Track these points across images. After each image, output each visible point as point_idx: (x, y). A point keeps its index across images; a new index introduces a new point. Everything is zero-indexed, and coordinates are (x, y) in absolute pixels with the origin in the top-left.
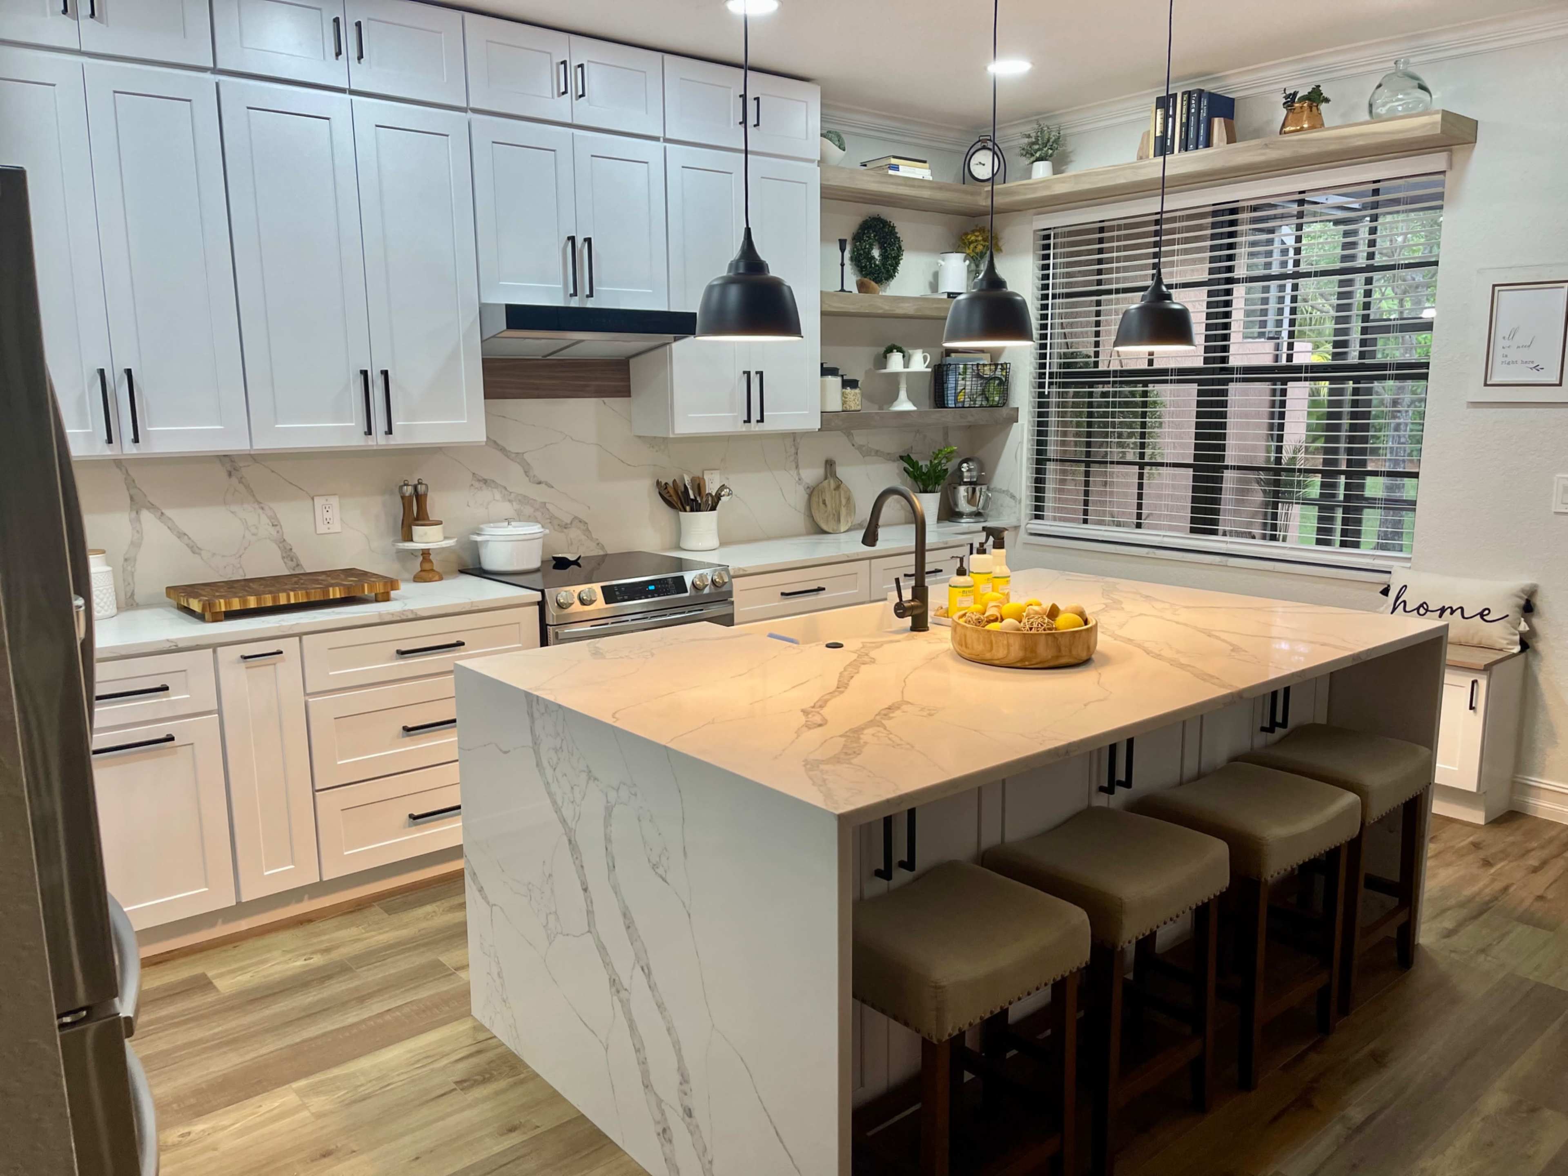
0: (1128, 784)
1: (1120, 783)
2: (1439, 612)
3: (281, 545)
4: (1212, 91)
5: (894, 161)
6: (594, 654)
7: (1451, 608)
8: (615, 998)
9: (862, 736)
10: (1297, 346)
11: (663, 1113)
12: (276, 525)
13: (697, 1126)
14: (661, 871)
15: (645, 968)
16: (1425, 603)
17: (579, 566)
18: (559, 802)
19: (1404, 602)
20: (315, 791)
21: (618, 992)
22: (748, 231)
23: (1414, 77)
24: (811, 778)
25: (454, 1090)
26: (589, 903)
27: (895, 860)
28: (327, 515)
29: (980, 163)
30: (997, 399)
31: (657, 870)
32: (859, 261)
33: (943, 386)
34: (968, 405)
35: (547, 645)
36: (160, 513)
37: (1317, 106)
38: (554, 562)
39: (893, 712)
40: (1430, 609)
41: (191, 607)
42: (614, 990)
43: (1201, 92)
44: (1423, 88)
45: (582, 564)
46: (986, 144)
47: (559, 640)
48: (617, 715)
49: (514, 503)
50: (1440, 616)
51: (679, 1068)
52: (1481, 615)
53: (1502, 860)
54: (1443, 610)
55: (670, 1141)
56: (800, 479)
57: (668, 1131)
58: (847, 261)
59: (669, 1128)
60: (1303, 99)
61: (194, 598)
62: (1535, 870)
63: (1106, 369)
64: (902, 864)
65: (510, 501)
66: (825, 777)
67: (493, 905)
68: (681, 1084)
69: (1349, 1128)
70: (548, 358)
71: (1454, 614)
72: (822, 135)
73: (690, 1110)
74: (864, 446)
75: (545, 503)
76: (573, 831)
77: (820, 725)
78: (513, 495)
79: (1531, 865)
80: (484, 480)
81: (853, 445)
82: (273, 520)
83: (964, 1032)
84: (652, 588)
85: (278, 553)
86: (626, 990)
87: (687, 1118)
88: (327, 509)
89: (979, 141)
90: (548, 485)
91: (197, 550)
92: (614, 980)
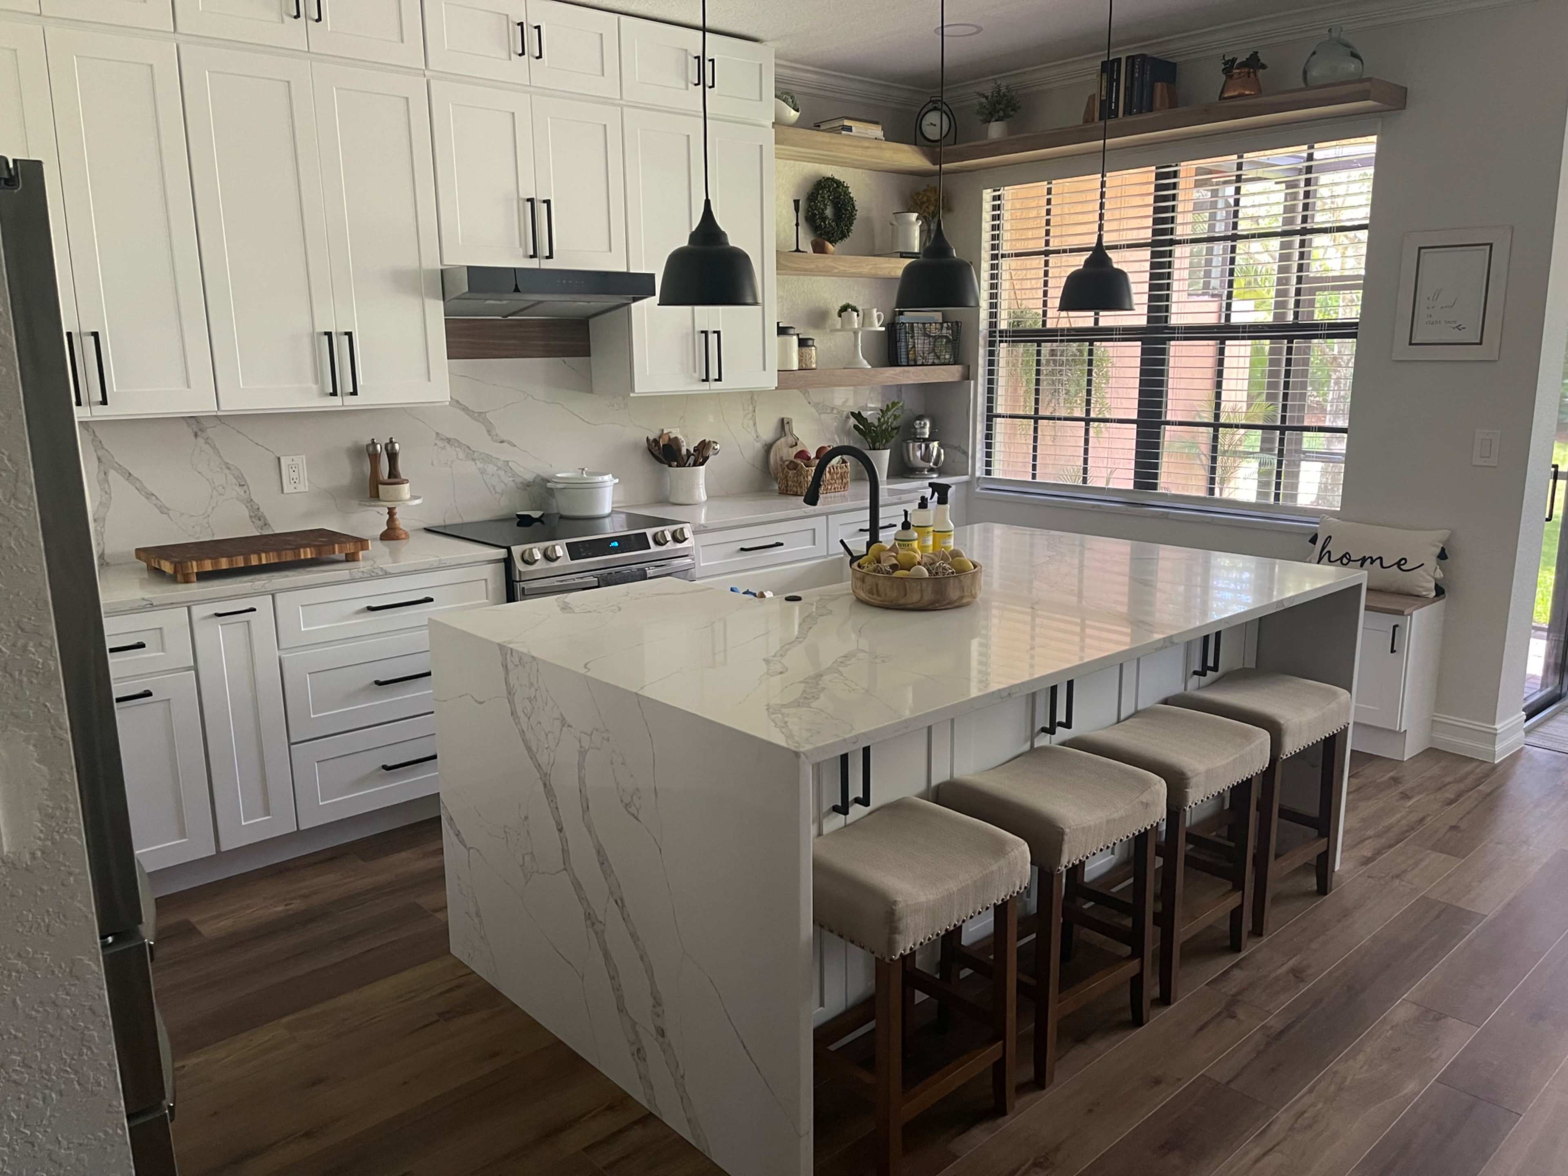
0: (1068, 725)
1: (1061, 724)
2: (1360, 562)
3: (248, 505)
4: (1155, 56)
5: (847, 123)
6: (563, 608)
7: (1371, 558)
8: (590, 930)
9: (820, 682)
10: (1235, 306)
11: (636, 1034)
12: (244, 485)
13: (670, 1045)
14: (633, 810)
15: (619, 902)
16: (1347, 553)
17: (542, 522)
18: (534, 749)
19: (1329, 552)
20: (290, 744)
21: (593, 924)
22: (707, 202)
23: (1347, 45)
24: (773, 721)
25: (437, 1021)
26: (564, 843)
27: (851, 798)
28: (294, 475)
29: (932, 124)
30: (947, 356)
31: (629, 809)
32: (814, 221)
33: (896, 344)
34: (920, 363)
35: (514, 601)
36: (128, 474)
37: (1255, 72)
38: (518, 520)
39: (849, 660)
40: (1352, 559)
41: (163, 569)
42: (589, 922)
43: (1143, 56)
44: (1355, 55)
45: (545, 522)
46: (936, 105)
47: (527, 595)
48: (588, 666)
49: (478, 462)
50: (1362, 565)
51: (652, 993)
52: (1399, 564)
53: (1419, 793)
54: (1364, 560)
55: (645, 1060)
56: (757, 437)
57: (642, 1051)
58: (802, 221)
59: (643, 1048)
60: (1242, 65)
61: (166, 559)
62: (1451, 802)
63: (1054, 326)
64: (857, 800)
65: (474, 460)
66: (786, 719)
67: (470, 848)
68: (654, 1006)
69: (1268, 1036)
70: (509, 318)
71: (1374, 564)
72: (776, 96)
73: (663, 1030)
74: (820, 403)
75: (508, 462)
76: (548, 777)
77: (781, 673)
78: (476, 455)
79: (1447, 798)
80: (447, 439)
81: (810, 403)
82: (239, 480)
83: (915, 952)
84: (616, 544)
85: (246, 513)
86: (601, 922)
87: (660, 1039)
88: (294, 469)
89: (931, 101)
90: (510, 443)
91: (165, 510)
92: (589, 913)
